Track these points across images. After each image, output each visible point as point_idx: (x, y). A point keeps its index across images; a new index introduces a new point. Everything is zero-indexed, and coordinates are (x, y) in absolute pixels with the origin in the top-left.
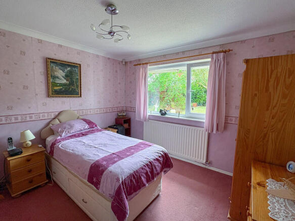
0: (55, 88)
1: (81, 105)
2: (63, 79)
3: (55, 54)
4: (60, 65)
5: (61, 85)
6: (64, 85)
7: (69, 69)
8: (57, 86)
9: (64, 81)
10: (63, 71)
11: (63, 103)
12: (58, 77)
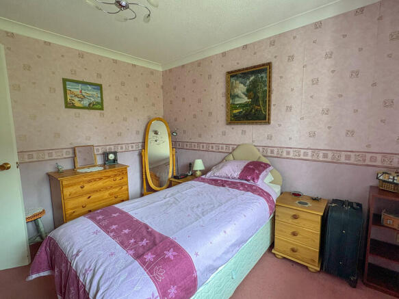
0: (235, 112)
1: (270, 138)
2: (244, 96)
3: (238, 63)
4: (240, 77)
5: (242, 106)
6: (245, 105)
7: (252, 78)
8: (236, 109)
9: (245, 100)
10: (244, 85)
11: (244, 132)
12: (238, 96)
